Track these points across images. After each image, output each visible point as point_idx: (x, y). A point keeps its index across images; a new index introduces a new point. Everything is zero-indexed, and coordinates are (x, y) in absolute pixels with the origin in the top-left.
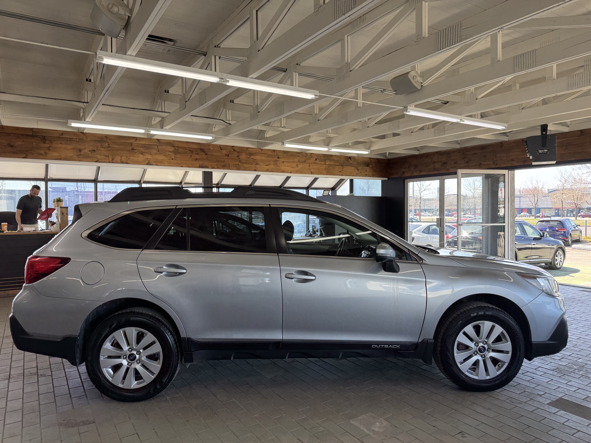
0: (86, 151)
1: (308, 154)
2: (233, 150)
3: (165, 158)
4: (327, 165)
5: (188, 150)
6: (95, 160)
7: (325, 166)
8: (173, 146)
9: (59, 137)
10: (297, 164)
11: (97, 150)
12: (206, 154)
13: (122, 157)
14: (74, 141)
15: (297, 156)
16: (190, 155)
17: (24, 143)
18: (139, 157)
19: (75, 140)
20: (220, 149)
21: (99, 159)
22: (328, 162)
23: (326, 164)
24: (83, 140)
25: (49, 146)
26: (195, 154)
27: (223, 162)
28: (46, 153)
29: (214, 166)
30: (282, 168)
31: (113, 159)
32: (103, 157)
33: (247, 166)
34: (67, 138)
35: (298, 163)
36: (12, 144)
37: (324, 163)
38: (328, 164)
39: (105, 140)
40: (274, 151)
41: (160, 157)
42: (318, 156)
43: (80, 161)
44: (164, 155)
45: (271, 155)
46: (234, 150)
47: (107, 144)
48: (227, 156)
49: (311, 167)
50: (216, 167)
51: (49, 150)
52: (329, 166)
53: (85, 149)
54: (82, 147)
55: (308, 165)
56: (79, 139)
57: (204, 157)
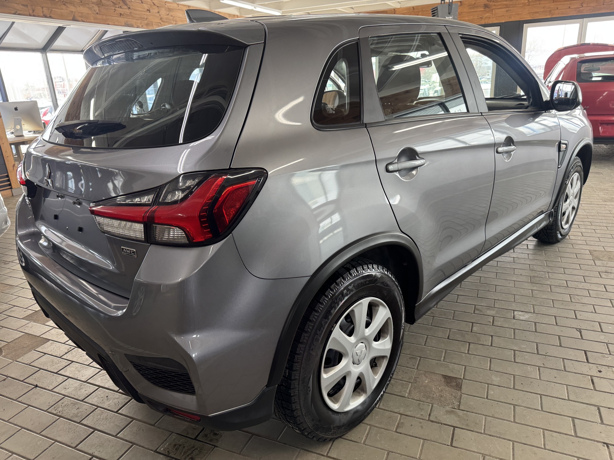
6: (13, 10)
12: (129, 8)
16: (114, 8)
18: (62, 9)
26: (119, 8)
41: (85, 10)
57: (128, 11)
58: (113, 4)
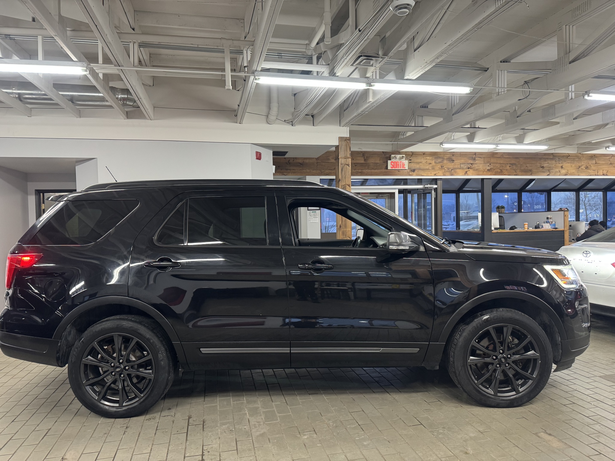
0: (582, 167)
6: (587, 174)
17: (548, 164)
21: (590, 173)
25: (561, 165)
31: (598, 172)
32: (592, 171)
34: (572, 158)
36: (542, 166)
43: (578, 175)
47: (594, 162)
51: (562, 167)
53: (582, 166)
54: (580, 165)
56: (578, 158)
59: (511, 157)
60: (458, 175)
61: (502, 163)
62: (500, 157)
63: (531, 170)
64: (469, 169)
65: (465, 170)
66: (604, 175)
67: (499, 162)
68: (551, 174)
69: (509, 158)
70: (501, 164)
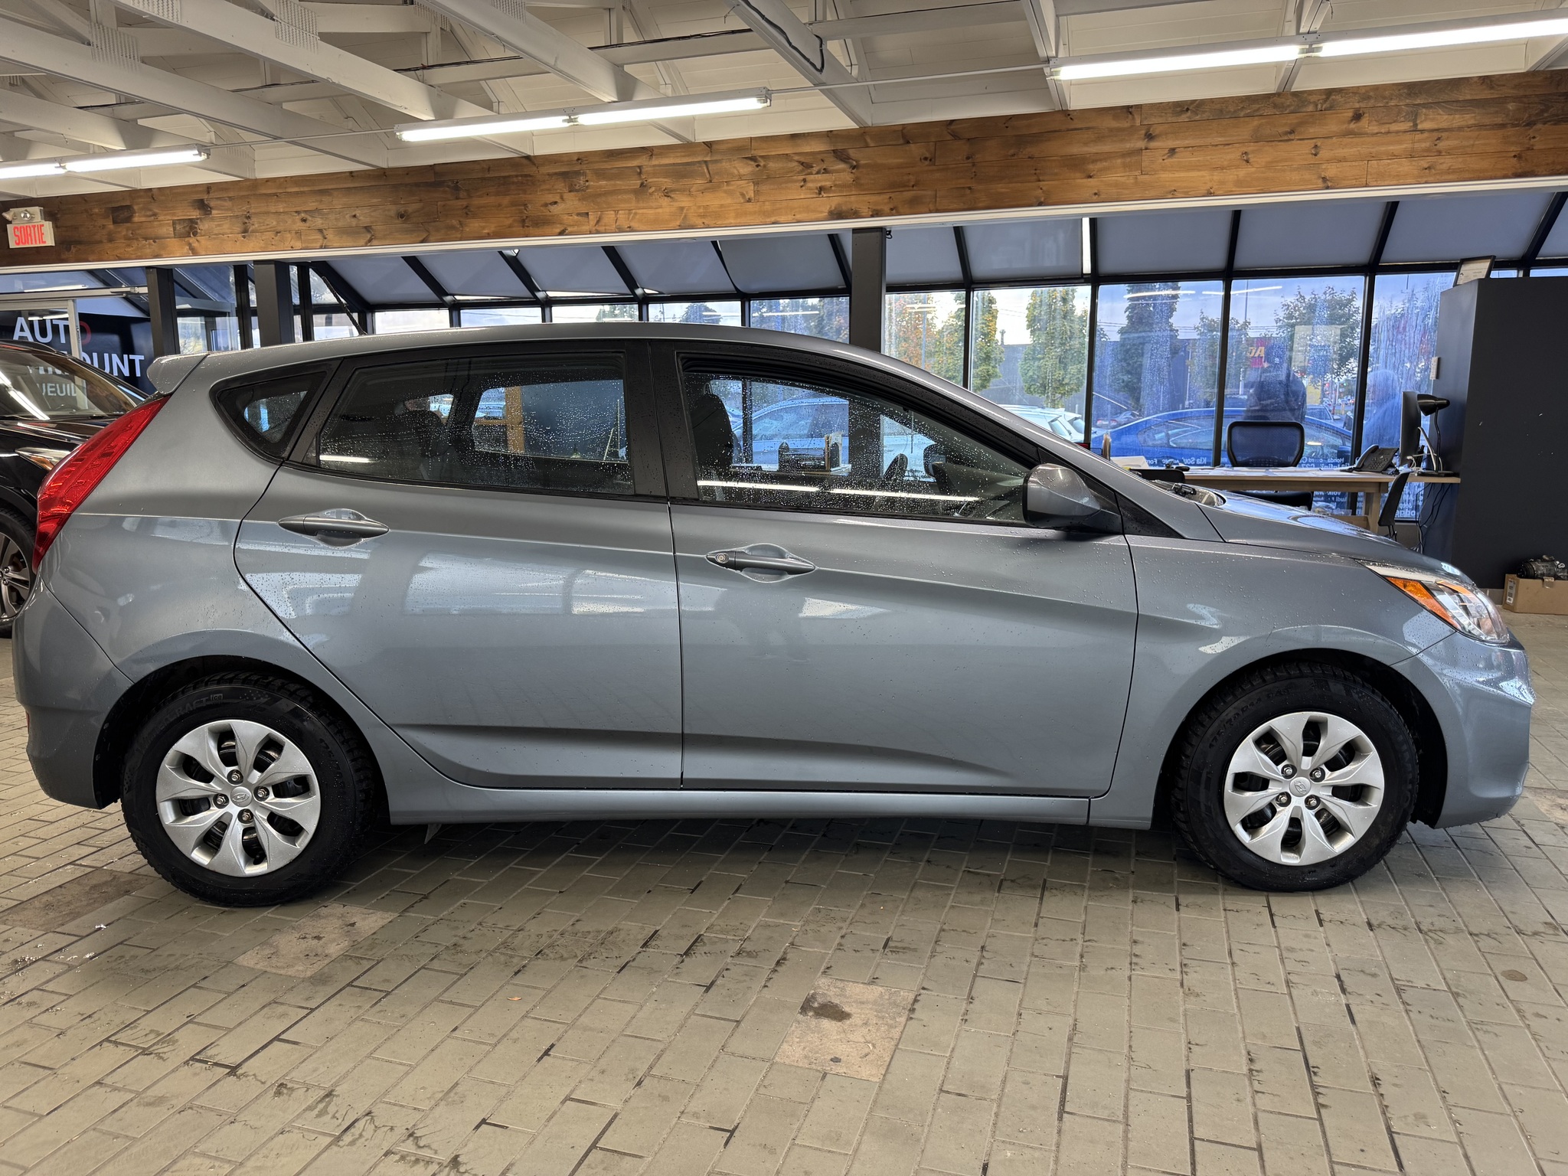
1: (1313, 98)
2: (949, 137)
3: (729, 201)
4: (1426, 135)
5: (796, 164)
6: (559, 228)
7: (1408, 136)
8: (753, 159)
9: (483, 179)
10: (1245, 149)
11: (562, 198)
12: (854, 167)
13: (617, 212)
14: (513, 183)
15: (1247, 116)
17: (422, 203)
18: (661, 207)
19: (515, 180)
20: (901, 141)
21: (568, 226)
22: (1433, 120)
23: (1422, 131)
24: (530, 176)
25: (465, 203)
26: (818, 173)
27: (913, 186)
28: (461, 223)
29: (879, 208)
30: (1165, 176)
31: (598, 222)
32: (576, 217)
33: (1003, 190)
34: (500, 178)
35: (1251, 147)
36: (402, 210)
37: (1408, 125)
38: (1436, 127)
39: (577, 168)
40: (1128, 110)
41: (714, 200)
42: (1369, 98)
44: (725, 192)
45: (1111, 130)
46: (956, 136)
47: (582, 181)
48: (927, 163)
49: (1324, 154)
50: (886, 209)
51: (467, 214)
52: (1436, 135)
53: (535, 202)
55: (1306, 147)
56: (522, 176)
57: (847, 177)
58: (801, 167)
59: (306, 189)
60: (170, 255)
61: (282, 210)
62: (275, 194)
63: (368, 229)
64: (198, 238)
65: (187, 239)
66: (620, 230)
67: (273, 209)
68: (431, 238)
69: (302, 193)
70: (277, 213)
